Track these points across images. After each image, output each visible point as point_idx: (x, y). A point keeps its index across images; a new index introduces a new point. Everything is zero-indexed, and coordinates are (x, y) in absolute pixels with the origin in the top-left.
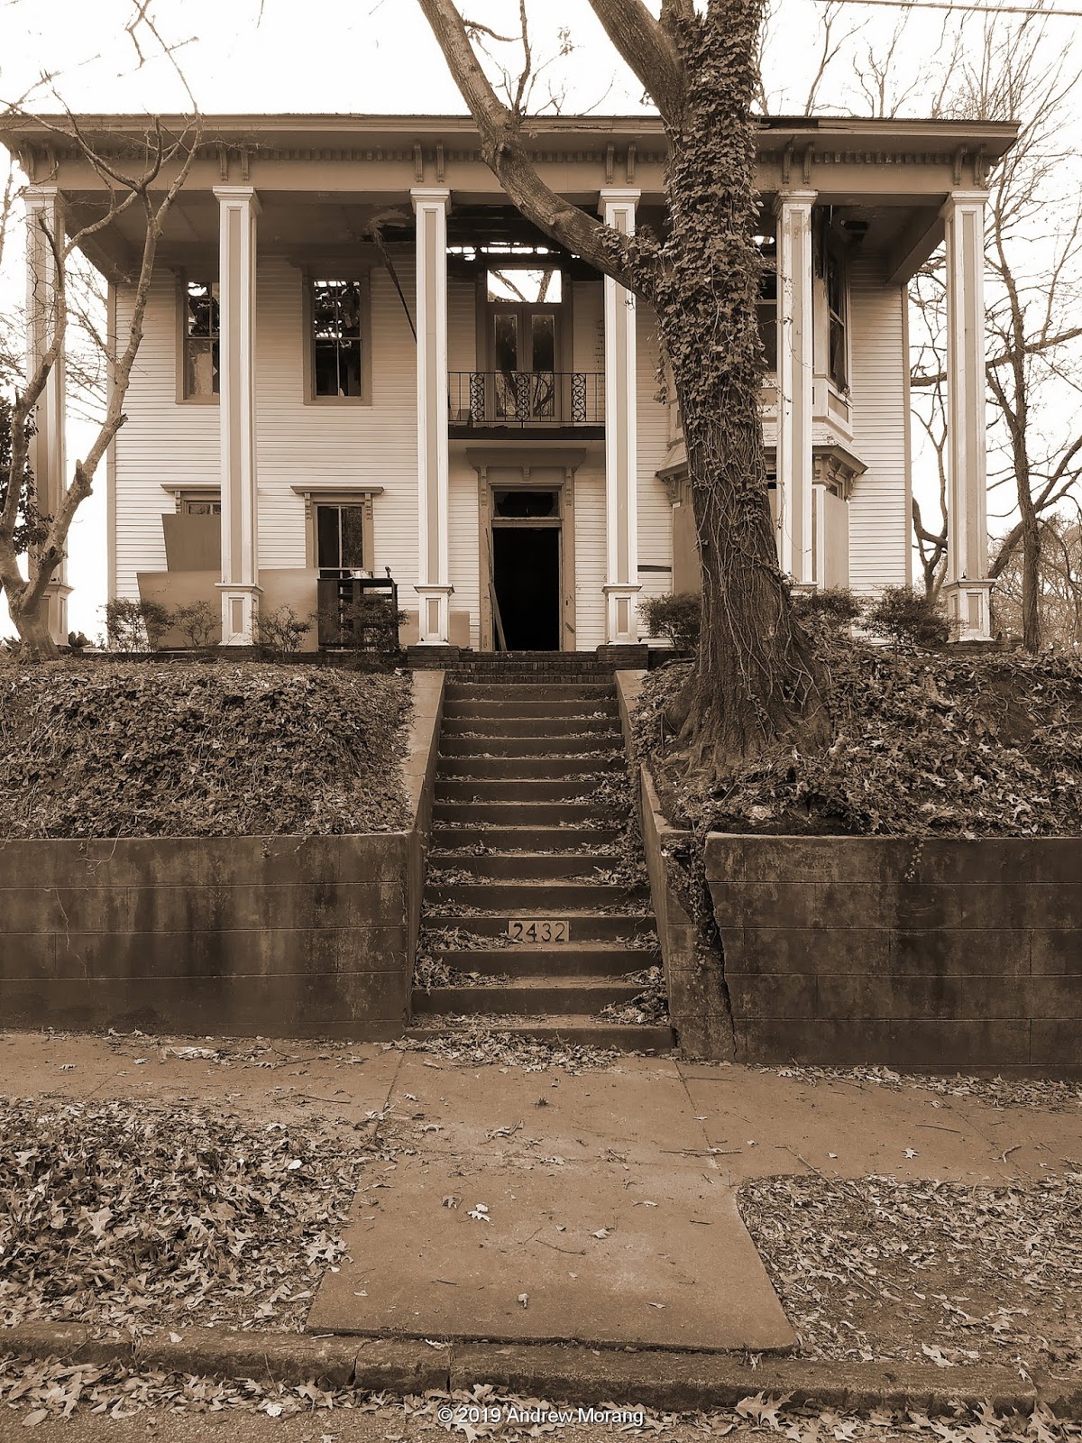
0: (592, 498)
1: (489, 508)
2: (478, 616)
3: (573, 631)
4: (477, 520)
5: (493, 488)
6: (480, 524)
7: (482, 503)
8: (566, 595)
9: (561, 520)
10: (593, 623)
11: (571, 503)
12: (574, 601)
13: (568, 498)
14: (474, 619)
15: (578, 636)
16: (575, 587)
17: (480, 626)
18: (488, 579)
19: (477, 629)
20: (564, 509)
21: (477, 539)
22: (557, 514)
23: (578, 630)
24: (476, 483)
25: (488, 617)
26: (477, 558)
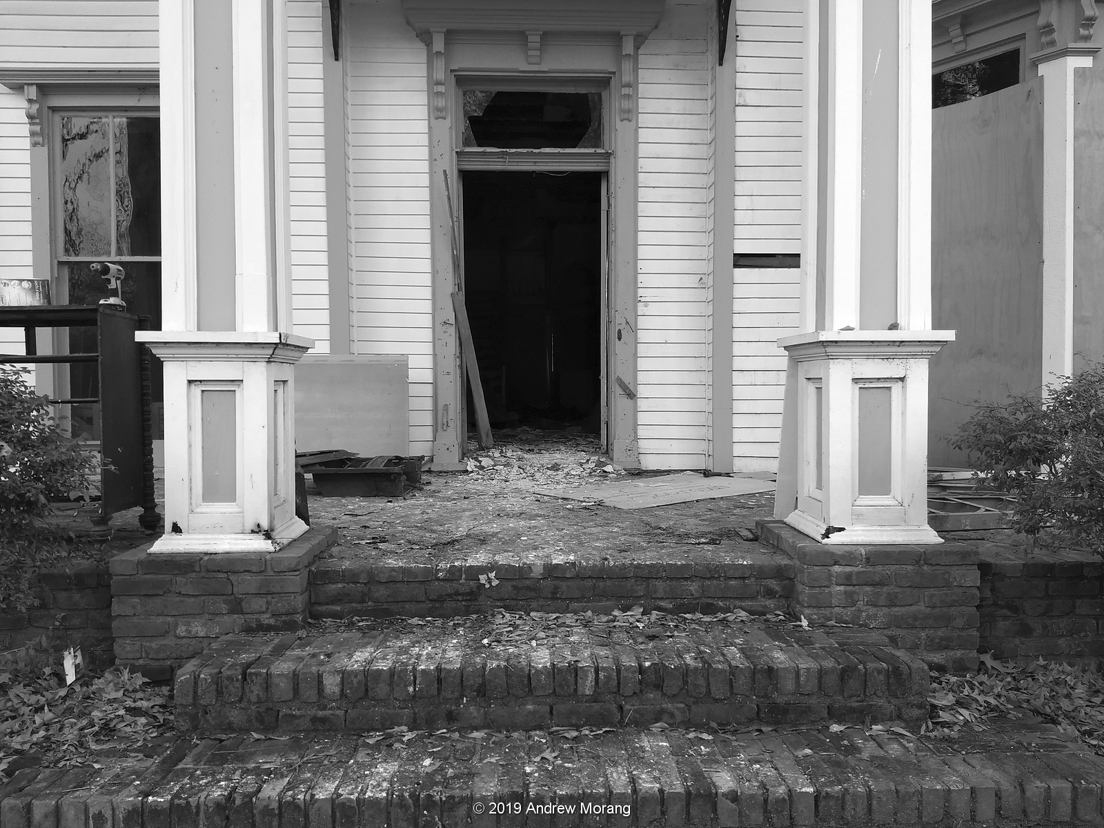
0: (675, 106)
1: (451, 129)
2: (428, 362)
3: (631, 395)
4: (424, 153)
5: (462, 81)
6: (432, 160)
7: (436, 113)
8: (619, 320)
9: (608, 155)
10: (674, 378)
11: (630, 115)
12: (634, 330)
13: (626, 104)
14: (421, 368)
15: (642, 404)
16: (636, 301)
17: (435, 384)
18: (450, 282)
19: (429, 390)
20: (616, 132)
21: (425, 194)
22: (597, 141)
23: (642, 391)
24: (422, 70)
25: (451, 363)
26: (426, 236)
